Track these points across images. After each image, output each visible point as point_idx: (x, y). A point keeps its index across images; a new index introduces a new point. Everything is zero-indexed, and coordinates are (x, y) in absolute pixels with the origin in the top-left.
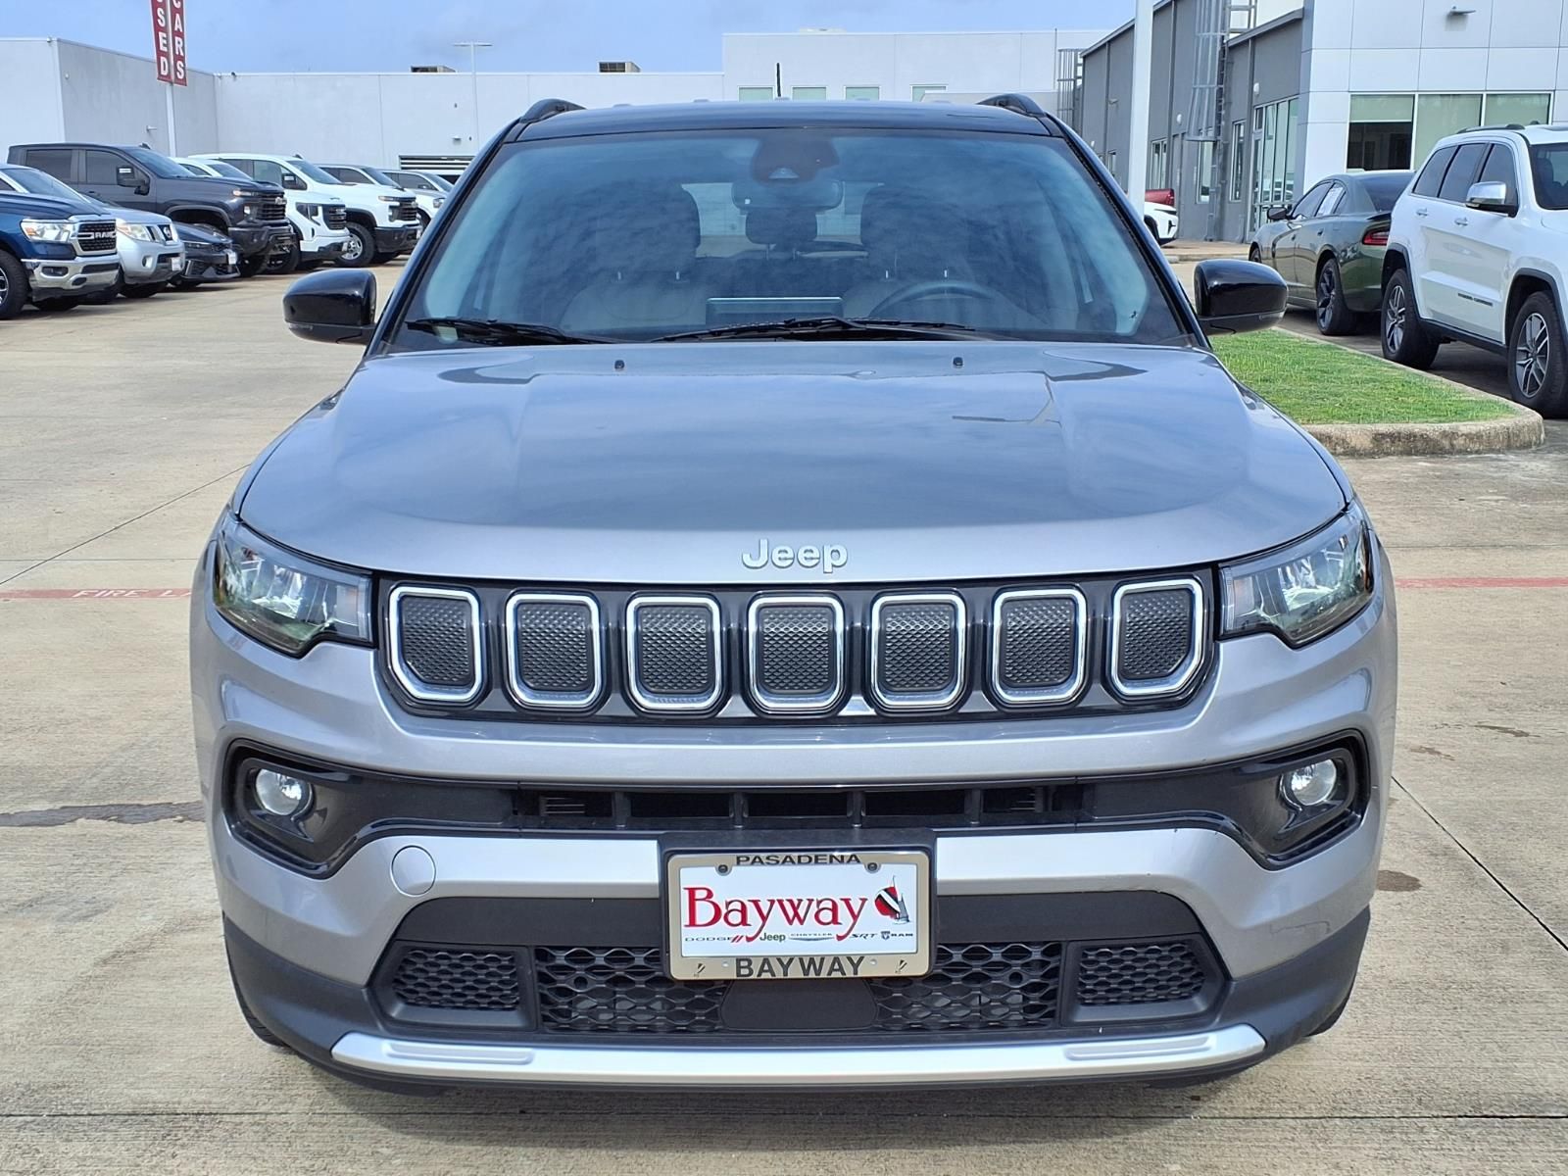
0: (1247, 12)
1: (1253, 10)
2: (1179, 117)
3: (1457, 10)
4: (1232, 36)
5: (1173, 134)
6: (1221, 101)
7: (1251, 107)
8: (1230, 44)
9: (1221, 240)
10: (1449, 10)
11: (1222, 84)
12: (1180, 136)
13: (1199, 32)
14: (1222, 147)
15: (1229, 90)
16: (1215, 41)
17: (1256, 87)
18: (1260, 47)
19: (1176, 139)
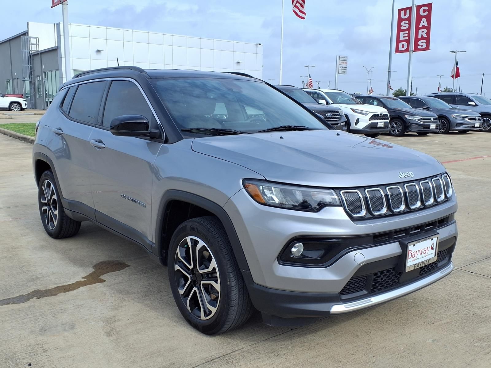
0: (36, 46)
1: (38, 45)
2: (15, 74)
3: (99, 50)
4: (33, 52)
5: (13, 78)
6: (31, 70)
7: (42, 72)
8: (33, 54)
9: (36, 109)
10: (97, 50)
11: (31, 65)
12: (16, 79)
13: (22, 50)
14: (33, 83)
15: (33, 67)
16: (28, 53)
17: (43, 67)
18: (43, 55)
19: (15, 80)
